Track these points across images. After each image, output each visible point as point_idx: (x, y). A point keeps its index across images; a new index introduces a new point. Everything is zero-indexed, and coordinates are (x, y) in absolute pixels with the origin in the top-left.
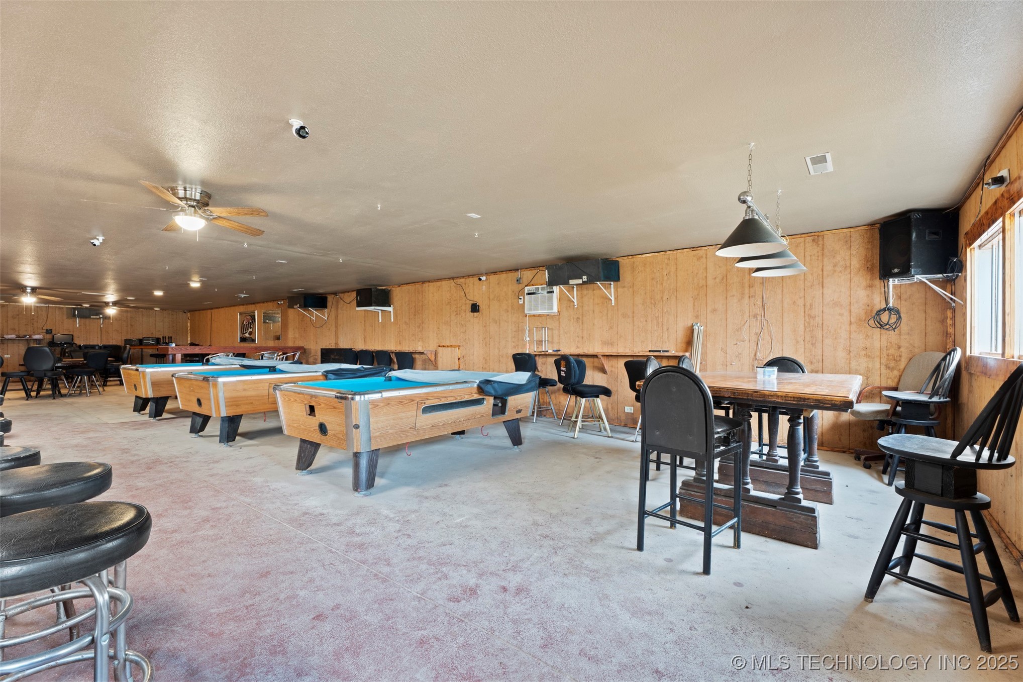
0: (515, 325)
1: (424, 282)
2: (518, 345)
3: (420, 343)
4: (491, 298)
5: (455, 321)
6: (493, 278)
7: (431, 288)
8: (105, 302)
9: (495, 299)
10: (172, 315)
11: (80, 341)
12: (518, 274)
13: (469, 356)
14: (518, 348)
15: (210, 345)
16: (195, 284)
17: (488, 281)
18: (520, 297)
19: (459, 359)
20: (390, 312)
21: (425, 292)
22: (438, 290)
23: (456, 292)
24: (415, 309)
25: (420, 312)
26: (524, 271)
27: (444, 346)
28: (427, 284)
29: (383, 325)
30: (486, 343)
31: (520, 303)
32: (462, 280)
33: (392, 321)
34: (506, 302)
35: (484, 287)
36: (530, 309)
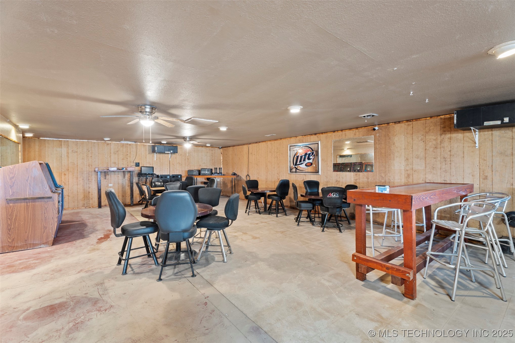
10: (212, 150)
11: (157, 172)
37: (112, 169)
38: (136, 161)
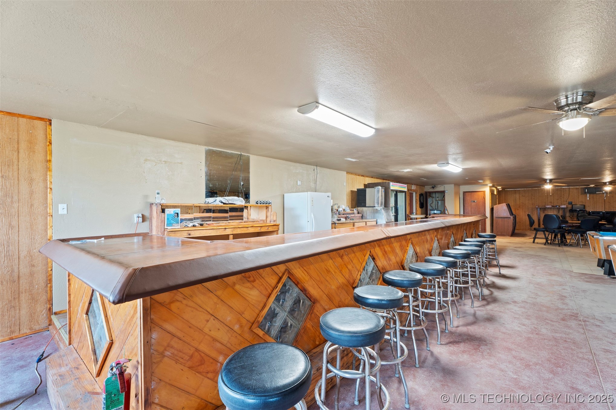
8: (603, 183)
11: (588, 209)
37: (548, 206)
38: (570, 200)
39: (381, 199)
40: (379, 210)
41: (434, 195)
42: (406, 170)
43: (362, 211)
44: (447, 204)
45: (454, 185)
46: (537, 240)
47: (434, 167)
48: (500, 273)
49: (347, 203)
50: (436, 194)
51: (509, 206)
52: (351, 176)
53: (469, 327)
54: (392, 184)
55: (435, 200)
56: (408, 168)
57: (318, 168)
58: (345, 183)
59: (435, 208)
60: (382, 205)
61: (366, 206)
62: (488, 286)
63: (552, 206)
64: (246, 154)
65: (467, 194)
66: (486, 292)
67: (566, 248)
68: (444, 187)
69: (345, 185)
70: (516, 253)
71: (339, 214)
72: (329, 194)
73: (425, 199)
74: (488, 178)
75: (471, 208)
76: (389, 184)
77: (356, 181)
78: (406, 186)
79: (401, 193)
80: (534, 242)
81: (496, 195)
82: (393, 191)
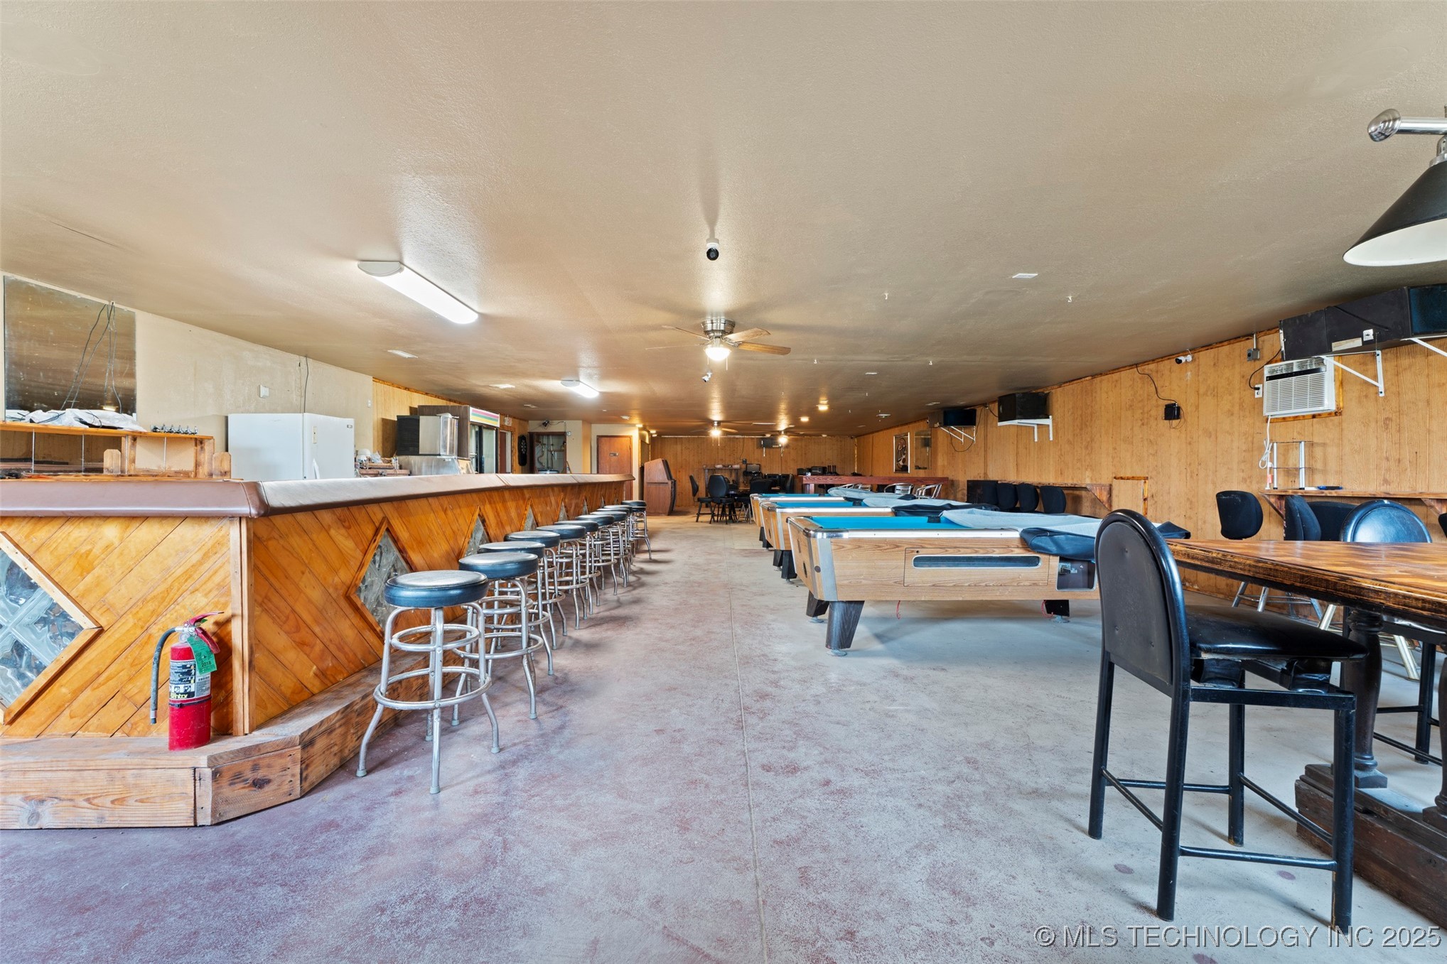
0: (1246, 439)
1: (1094, 376)
2: (1250, 477)
3: (1088, 473)
4: (1202, 391)
5: (1141, 436)
6: (1206, 356)
7: (1104, 383)
8: (778, 431)
9: (1209, 393)
11: (766, 471)
12: (1252, 344)
13: (1162, 495)
14: (1251, 482)
15: (871, 476)
16: (823, 407)
17: (1197, 363)
18: (1256, 386)
19: (1145, 500)
20: (1048, 426)
21: (1096, 392)
22: (1115, 386)
23: (1141, 388)
24: (1082, 419)
25: (1088, 423)
26: (1265, 335)
27: (1122, 478)
28: (1098, 379)
29: (1040, 446)
30: (1192, 472)
31: (1256, 396)
32: (1152, 366)
33: (1051, 439)
34: (1230, 398)
35: (1189, 373)
36: (1274, 408)
37: (719, 466)
38: (744, 458)
39: (450, 440)
40: (449, 462)
41: (545, 440)
42: (504, 386)
43: (409, 463)
44: (568, 459)
45: (583, 423)
46: (700, 519)
47: (554, 386)
48: (650, 558)
49: (374, 446)
50: (548, 439)
51: (666, 464)
52: (382, 387)
53: (612, 611)
54: (473, 410)
55: (548, 450)
56: (508, 382)
57: (310, 361)
58: (370, 401)
59: (546, 466)
60: (453, 452)
61: (420, 453)
62: (634, 573)
63: (724, 466)
64: (126, 308)
65: (603, 439)
66: (632, 578)
67: (733, 526)
68: (565, 425)
69: (370, 405)
70: (673, 535)
71: (362, 468)
72: (350, 421)
73: (528, 448)
74: (637, 412)
75: (610, 467)
76: (467, 412)
77: (394, 399)
78: (497, 417)
79: (490, 431)
80: (697, 521)
81: (648, 445)
82: (474, 424)
